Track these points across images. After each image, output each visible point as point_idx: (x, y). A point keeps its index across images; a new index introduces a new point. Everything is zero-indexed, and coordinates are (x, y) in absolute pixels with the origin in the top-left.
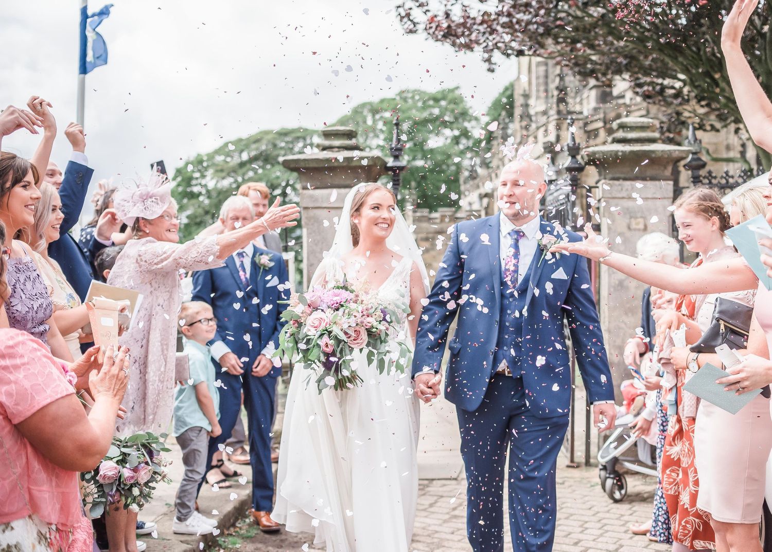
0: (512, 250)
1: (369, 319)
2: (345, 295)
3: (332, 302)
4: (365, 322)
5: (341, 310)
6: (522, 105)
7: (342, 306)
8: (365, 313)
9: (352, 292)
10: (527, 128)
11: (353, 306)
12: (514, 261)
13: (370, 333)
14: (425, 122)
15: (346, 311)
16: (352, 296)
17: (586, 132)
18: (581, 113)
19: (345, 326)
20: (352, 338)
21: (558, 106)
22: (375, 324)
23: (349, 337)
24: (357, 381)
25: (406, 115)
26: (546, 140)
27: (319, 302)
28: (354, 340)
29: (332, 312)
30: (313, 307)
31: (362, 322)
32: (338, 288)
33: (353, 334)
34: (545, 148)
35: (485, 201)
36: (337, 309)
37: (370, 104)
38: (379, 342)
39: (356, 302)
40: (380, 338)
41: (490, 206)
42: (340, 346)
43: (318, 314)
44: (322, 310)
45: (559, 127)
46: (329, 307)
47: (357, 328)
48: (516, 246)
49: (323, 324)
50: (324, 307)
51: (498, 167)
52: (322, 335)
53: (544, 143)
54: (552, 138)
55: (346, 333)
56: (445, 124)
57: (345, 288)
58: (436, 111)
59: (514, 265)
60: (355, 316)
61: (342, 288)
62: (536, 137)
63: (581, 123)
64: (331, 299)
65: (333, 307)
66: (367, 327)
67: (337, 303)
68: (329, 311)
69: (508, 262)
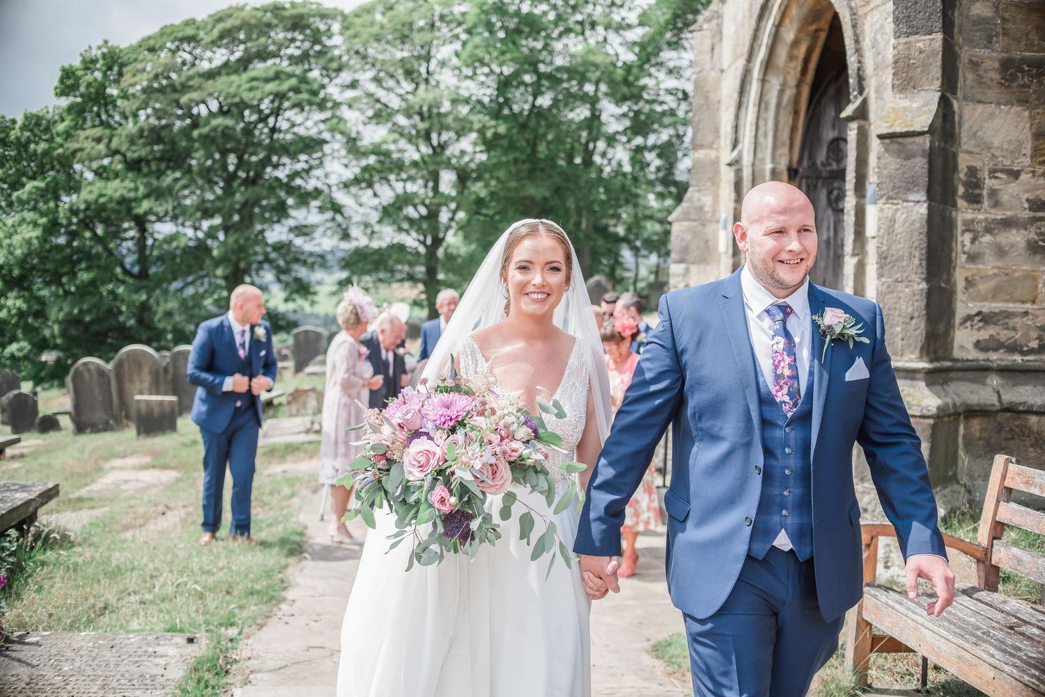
0: (781, 341)
1: (515, 445)
2: (461, 403)
3: (443, 420)
4: (508, 449)
5: (462, 432)
7: (461, 423)
8: (502, 433)
9: (469, 393)
11: (480, 421)
12: (788, 360)
16: (474, 402)
27: (418, 420)
29: (446, 436)
31: (503, 452)
32: (445, 389)
36: (453, 430)
39: (482, 413)
43: (420, 445)
44: (428, 435)
46: (438, 428)
49: (433, 462)
50: (429, 427)
52: (433, 483)
57: (457, 389)
59: (790, 366)
60: (489, 442)
61: (452, 389)
64: (440, 413)
65: (446, 426)
66: (512, 459)
67: (451, 420)
68: (439, 436)
69: (779, 362)
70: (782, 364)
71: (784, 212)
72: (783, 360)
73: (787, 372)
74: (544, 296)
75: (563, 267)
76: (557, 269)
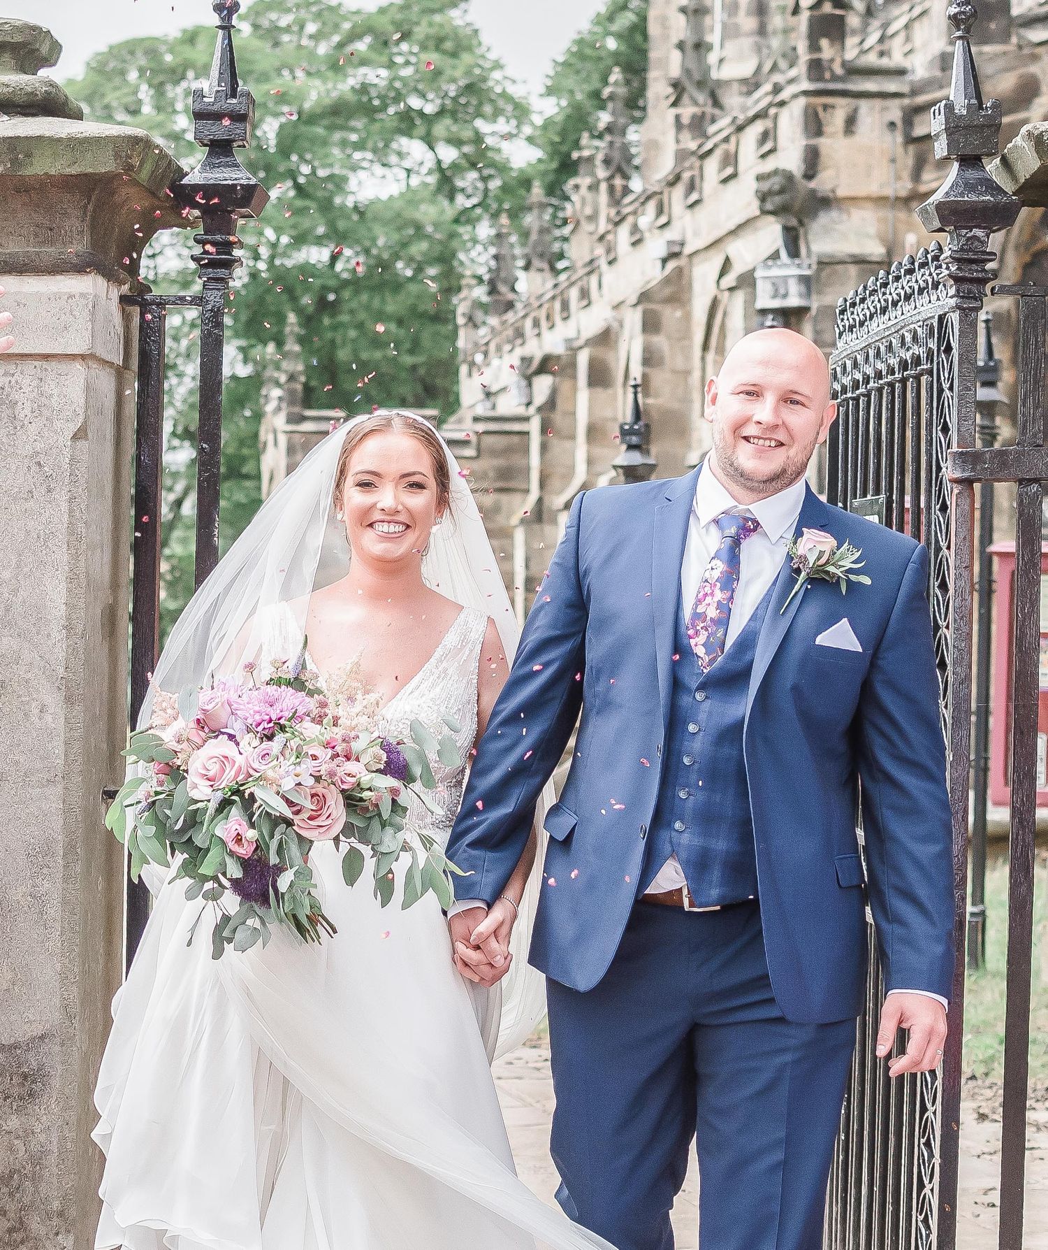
0: (720, 566)
1: (351, 766)
2: (290, 700)
3: (258, 718)
4: (340, 772)
5: (280, 738)
6: (681, 46)
7: (282, 728)
8: (339, 749)
9: (311, 693)
10: (698, 125)
11: (309, 729)
12: (719, 595)
13: (352, 800)
14: (338, 113)
15: (294, 743)
16: (311, 704)
17: (910, 140)
18: (901, 72)
19: (288, 784)
20: (305, 815)
21: (814, 47)
22: (366, 778)
23: (297, 813)
24: (319, 928)
25: (273, 88)
26: (770, 165)
27: (224, 715)
28: (311, 818)
29: (256, 742)
30: (208, 727)
31: (332, 774)
32: (278, 682)
33: (308, 804)
34: (763, 197)
35: (543, 385)
36: (270, 738)
37: (150, 48)
38: (376, 824)
39: (319, 720)
40: (380, 815)
41: (561, 404)
42: (277, 837)
43: (217, 748)
44: (231, 737)
45: (814, 125)
46: (249, 730)
47: (319, 789)
48: (733, 557)
49: (230, 774)
50: (236, 728)
51: (591, 266)
52: (225, 805)
53: (760, 178)
54: (790, 159)
55: (290, 803)
56: (408, 122)
57: (297, 683)
58: (377, 76)
60: (315, 758)
61: (289, 683)
62: (731, 160)
63: (894, 111)
64: (257, 708)
65: (260, 729)
66: (345, 787)
67: (270, 721)
68: (247, 740)
69: (706, 595)
70: (708, 599)
71: (765, 363)
72: (712, 594)
73: (712, 613)
74: (402, 528)
75: (432, 483)
76: (420, 486)
